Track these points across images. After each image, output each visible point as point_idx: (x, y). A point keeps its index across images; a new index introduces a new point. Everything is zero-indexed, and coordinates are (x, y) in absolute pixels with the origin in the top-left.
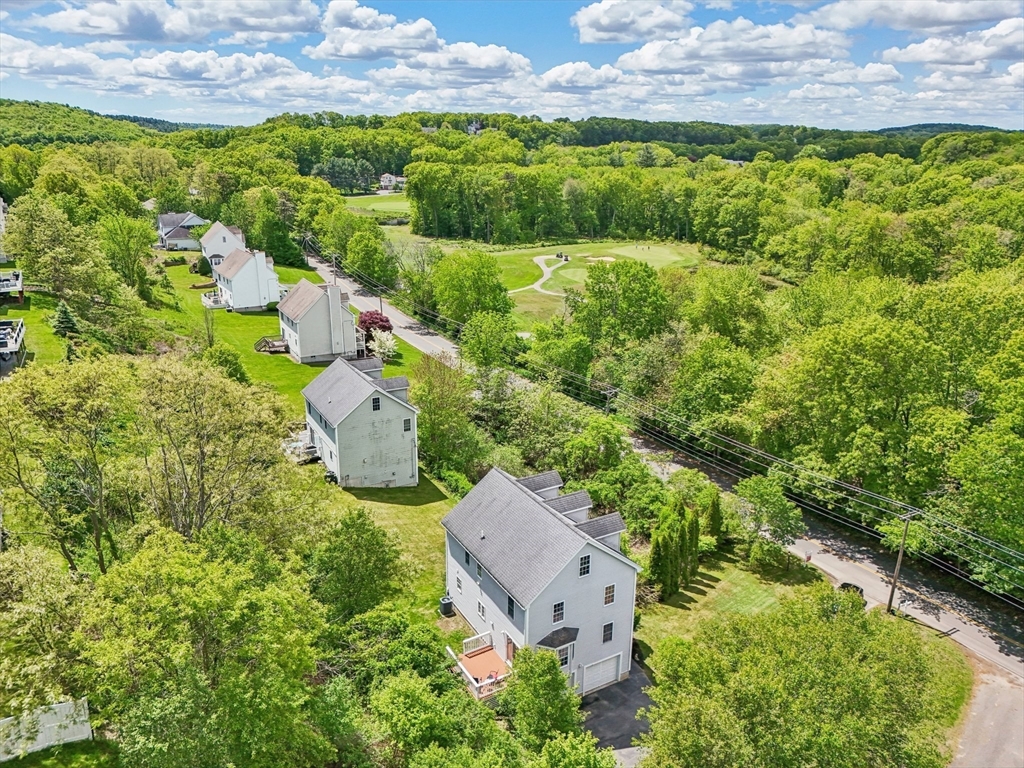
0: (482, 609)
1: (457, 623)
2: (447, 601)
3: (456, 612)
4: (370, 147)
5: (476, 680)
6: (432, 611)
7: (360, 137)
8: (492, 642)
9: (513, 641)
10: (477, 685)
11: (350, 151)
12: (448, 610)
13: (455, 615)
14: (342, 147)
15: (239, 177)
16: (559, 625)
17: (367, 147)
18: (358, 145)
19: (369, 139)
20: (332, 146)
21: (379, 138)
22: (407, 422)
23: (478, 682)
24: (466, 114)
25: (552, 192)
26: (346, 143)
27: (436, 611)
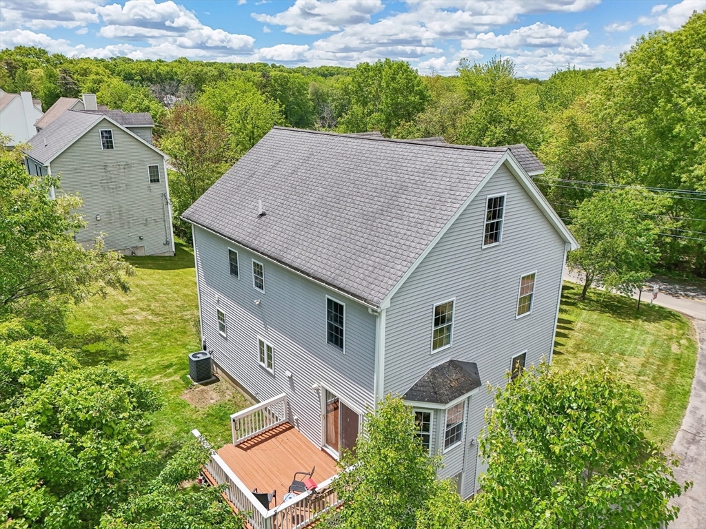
0: (267, 354)
1: (222, 393)
2: (202, 357)
3: (220, 374)
4: (154, 75)
5: (263, 499)
6: (177, 377)
7: (145, 67)
8: (290, 414)
9: (344, 399)
10: (266, 514)
11: (138, 78)
12: (203, 372)
13: (217, 380)
14: (130, 74)
15: (26, 64)
16: (442, 357)
17: (151, 75)
18: (145, 74)
19: (152, 69)
20: (123, 73)
21: (161, 67)
22: (154, 171)
23: (266, 506)
24: (230, 64)
25: (301, 90)
26: (134, 72)
27: (184, 378)
